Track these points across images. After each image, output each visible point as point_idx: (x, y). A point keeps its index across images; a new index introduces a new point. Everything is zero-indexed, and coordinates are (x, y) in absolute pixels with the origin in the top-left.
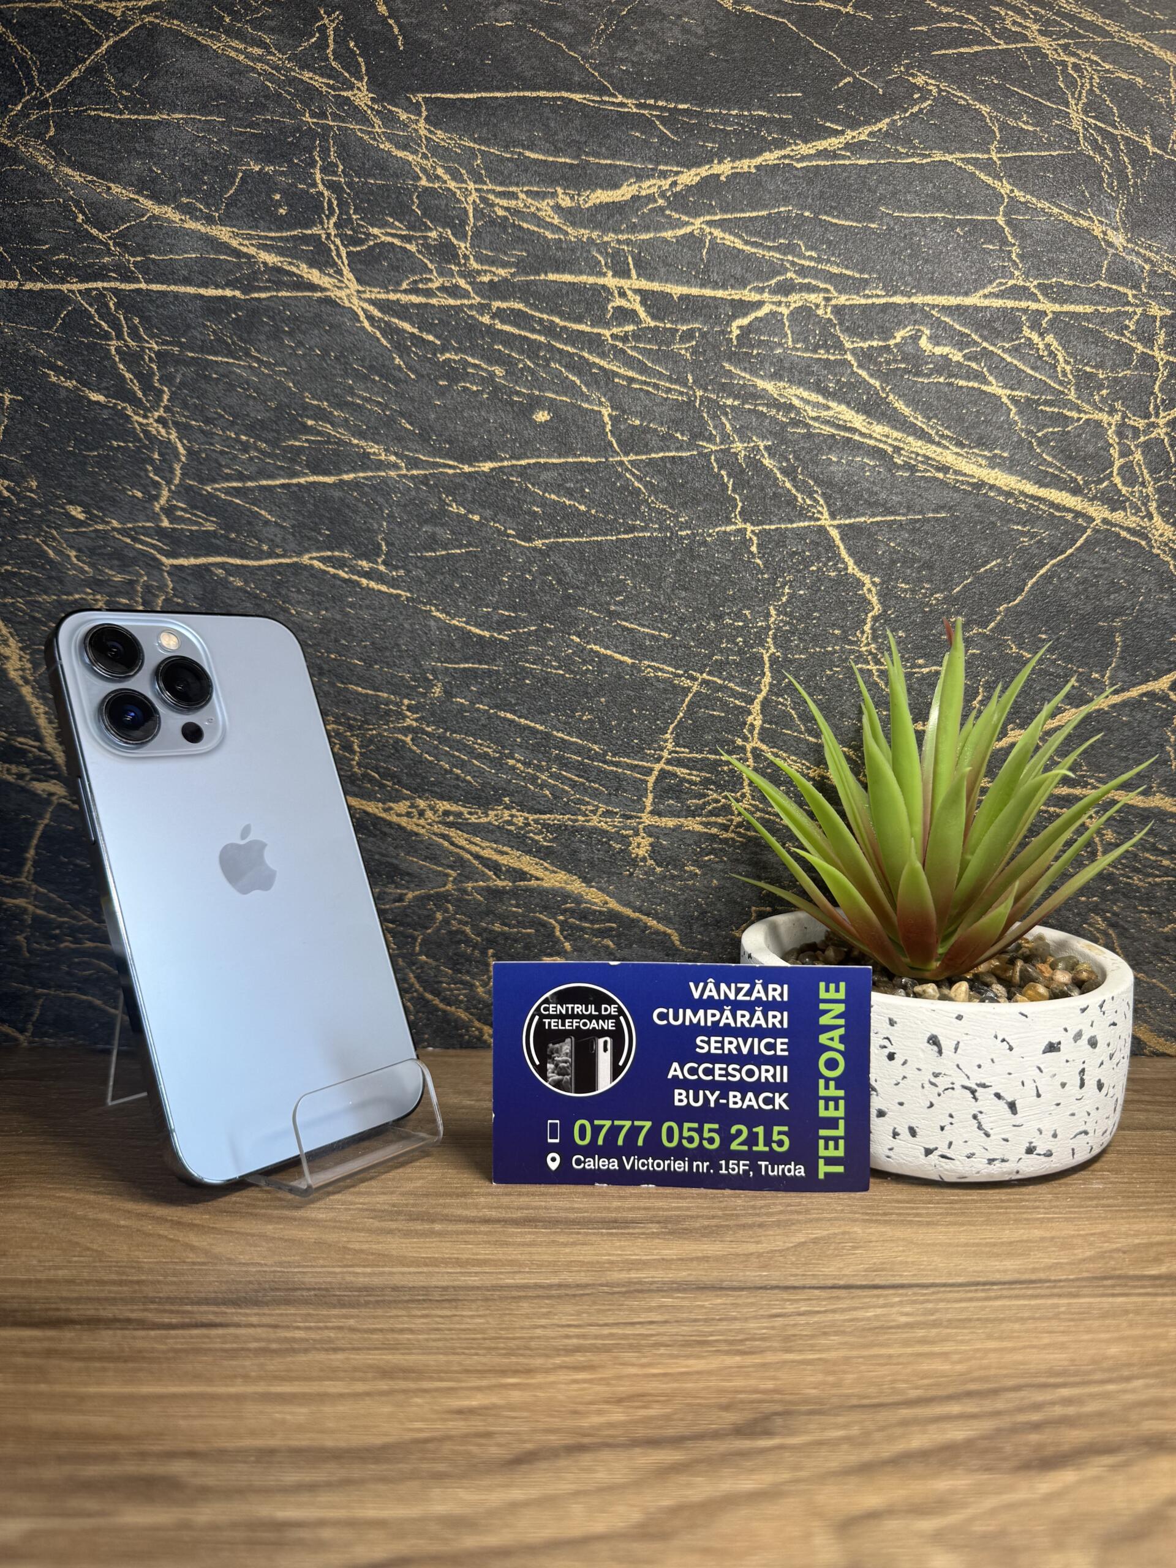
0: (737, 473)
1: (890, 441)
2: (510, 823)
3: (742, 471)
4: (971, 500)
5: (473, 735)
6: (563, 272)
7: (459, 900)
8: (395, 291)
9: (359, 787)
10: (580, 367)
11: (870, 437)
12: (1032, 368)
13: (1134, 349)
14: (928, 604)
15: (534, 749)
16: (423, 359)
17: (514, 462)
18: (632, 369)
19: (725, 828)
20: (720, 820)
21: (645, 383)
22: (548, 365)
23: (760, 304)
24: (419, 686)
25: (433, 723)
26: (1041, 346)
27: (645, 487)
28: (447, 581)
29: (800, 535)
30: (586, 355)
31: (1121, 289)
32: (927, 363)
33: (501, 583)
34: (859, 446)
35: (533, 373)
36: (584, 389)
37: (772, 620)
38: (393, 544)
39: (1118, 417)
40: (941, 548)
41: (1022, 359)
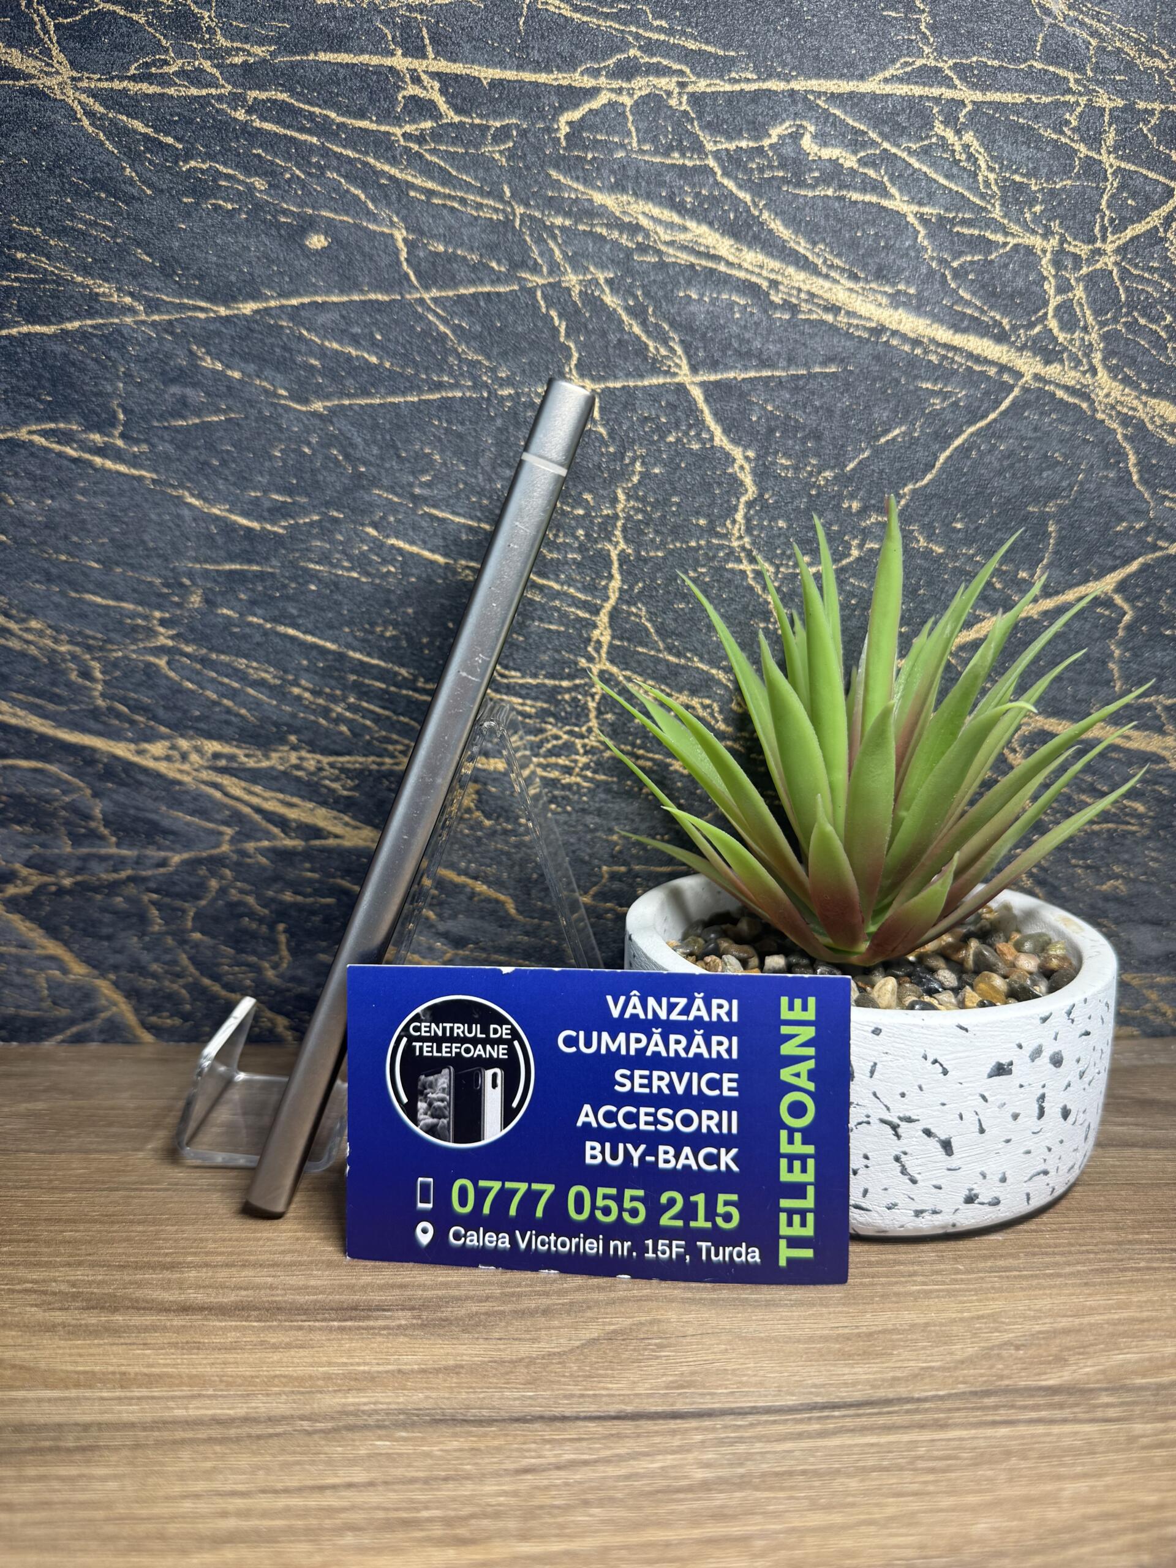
0: (570, 313)
1: (765, 273)
2: (298, 767)
3: (577, 311)
4: (868, 348)
5: (245, 656)
6: (338, 51)
7: (238, 864)
8: (122, 78)
9: (104, 723)
10: (366, 178)
11: (740, 267)
12: (947, 177)
13: (1076, 151)
14: (814, 485)
15: (326, 674)
16: (160, 169)
17: (285, 302)
18: (432, 178)
19: (568, 770)
20: (561, 761)
21: (450, 197)
22: (323, 174)
23: (594, 92)
24: (173, 594)
25: (194, 641)
26: (958, 148)
27: (454, 332)
28: (202, 458)
29: (653, 395)
30: (371, 161)
31: (1061, 72)
32: (811, 170)
33: (271, 458)
34: (725, 281)
35: (303, 185)
36: (371, 206)
37: (620, 506)
38: (132, 411)
39: (1054, 242)
40: (830, 412)
41: (933, 165)
